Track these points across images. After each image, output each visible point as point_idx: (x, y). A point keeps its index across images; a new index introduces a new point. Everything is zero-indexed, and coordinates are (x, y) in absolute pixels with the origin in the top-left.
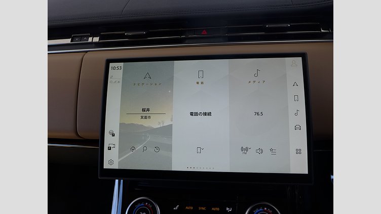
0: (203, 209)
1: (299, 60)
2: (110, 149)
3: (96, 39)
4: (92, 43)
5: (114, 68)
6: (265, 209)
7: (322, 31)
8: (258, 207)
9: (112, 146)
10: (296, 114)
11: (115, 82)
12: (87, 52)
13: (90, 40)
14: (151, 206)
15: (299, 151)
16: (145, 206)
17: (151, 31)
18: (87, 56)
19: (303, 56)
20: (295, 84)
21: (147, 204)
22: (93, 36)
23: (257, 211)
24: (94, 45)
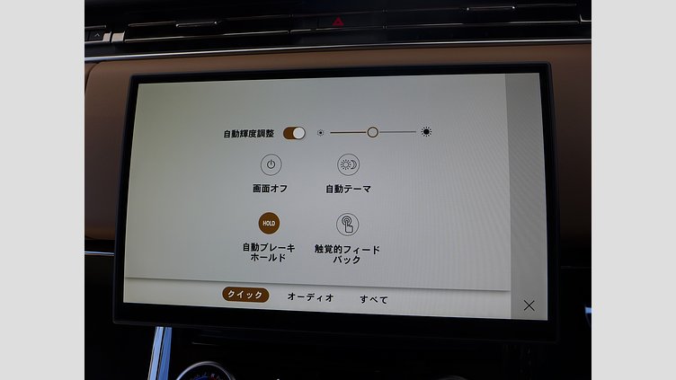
3: (119, 37)
7: (582, 20)
12: (98, 62)
13: (106, 38)
16: (210, 379)
17: (229, 19)
19: (543, 70)
24: (113, 48)
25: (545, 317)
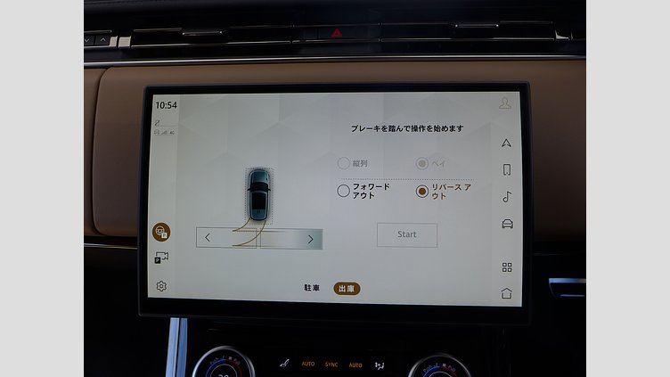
0: (334, 365)
1: (515, 97)
2: (159, 262)
3: (125, 42)
4: (116, 49)
5: (162, 105)
6: (444, 365)
7: (558, 37)
8: (432, 362)
9: (162, 256)
10: (506, 200)
11: (165, 133)
12: (107, 67)
13: (113, 42)
14: (238, 363)
15: (507, 267)
16: (228, 362)
17: (233, 28)
18: (108, 75)
19: (522, 88)
20: (506, 143)
21: (230, 358)
22: (120, 34)
23: (430, 368)
24: (121, 53)
25: (520, 304)
